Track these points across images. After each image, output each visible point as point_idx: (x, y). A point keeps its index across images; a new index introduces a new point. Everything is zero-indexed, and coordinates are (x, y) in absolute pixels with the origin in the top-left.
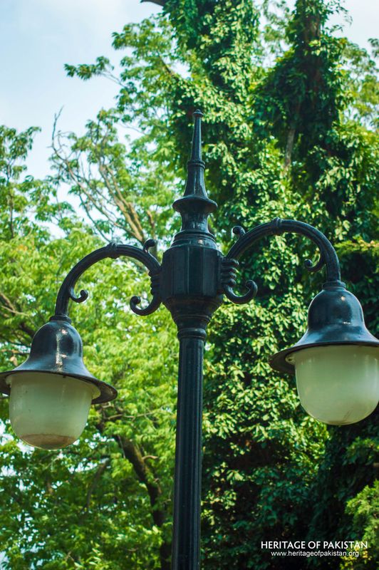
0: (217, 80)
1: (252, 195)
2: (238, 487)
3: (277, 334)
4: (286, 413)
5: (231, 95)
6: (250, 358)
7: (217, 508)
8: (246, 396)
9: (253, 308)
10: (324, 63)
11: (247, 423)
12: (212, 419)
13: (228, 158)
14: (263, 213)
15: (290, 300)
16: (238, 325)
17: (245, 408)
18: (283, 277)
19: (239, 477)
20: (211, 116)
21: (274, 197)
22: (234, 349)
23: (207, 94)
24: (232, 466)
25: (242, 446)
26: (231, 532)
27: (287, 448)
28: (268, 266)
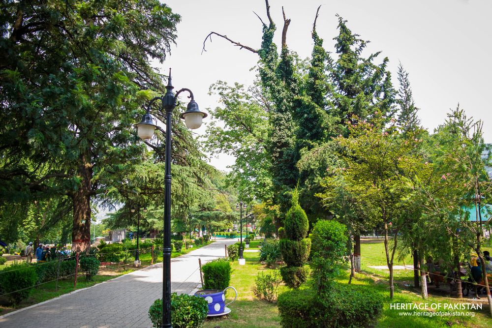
0: (270, 68)
1: (279, 92)
2: (279, 152)
3: (285, 120)
4: (288, 136)
5: (273, 70)
6: (280, 125)
7: (275, 157)
9: (280, 115)
10: (289, 62)
11: (281, 139)
12: (273, 139)
13: (273, 84)
14: (281, 95)
15: (288, 113)
16: (277, 119)
17: (280, 136)
18: (286, 108)
19: (279, 150)
20: (269, 75)
21: (283, 91)
22: (277, 124)
23: (268, 71)
24: (278, 148)
25: (280, 144)
26: (278, 161)
27: (289, 143)
28: (283, 106)
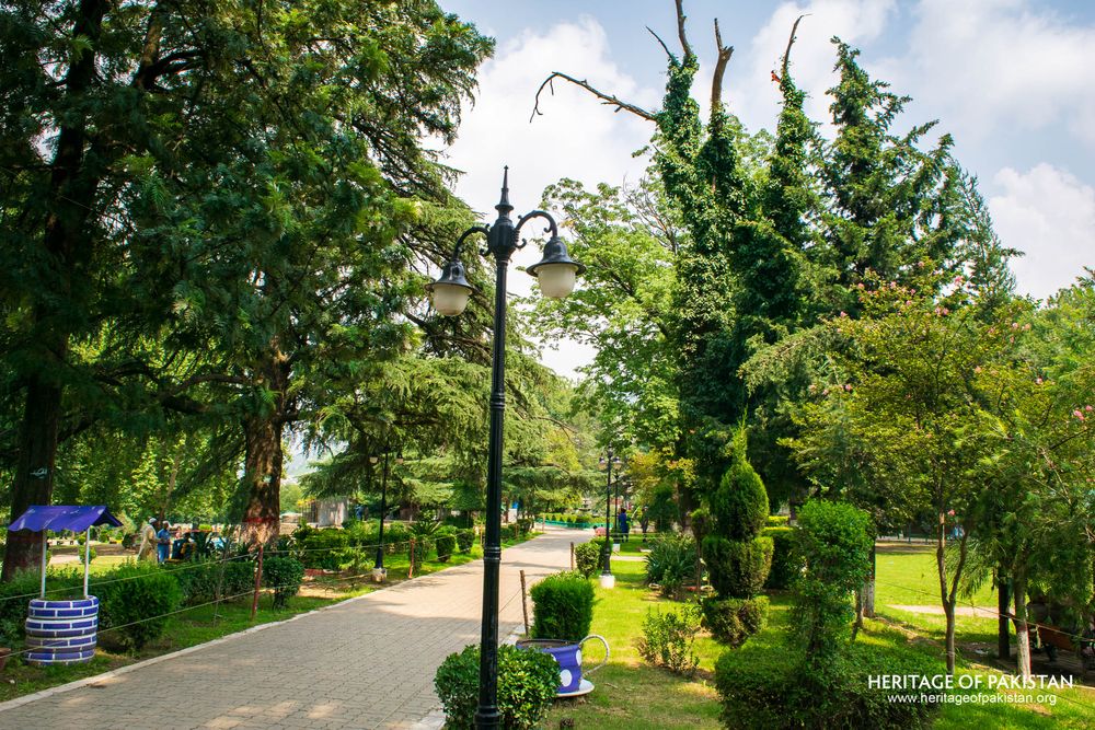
0: (682, 154)
1: (700, 207)
2: (698, 342)
3: (714, 271)
4: (718, 307)
5: (689, 160)
6: (702, 282)
7: (688, 352)
8: (700, 300)
9: (702, 259)
10: (725, 142)
11: (701, 313)
12: (684, 312)
13: (688, 190)
14: (705, 214)
15: (719, 255)
16: (695, 268)
17: (700, 306)
18: (716, 244)
19: (697, 337)
20: (680, 171)
21: (711, 207)
22: (694, 279)
23: (678, 162)
24: (694, 333)
25: (699, 323)
26: (695, 363)
27: (719, 323)
28: (708, 239)
